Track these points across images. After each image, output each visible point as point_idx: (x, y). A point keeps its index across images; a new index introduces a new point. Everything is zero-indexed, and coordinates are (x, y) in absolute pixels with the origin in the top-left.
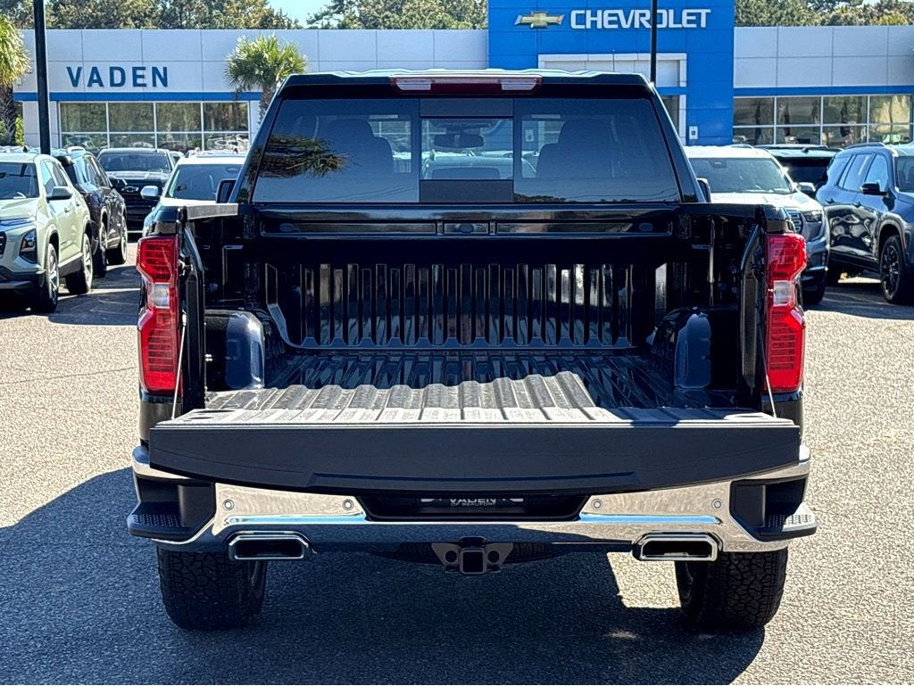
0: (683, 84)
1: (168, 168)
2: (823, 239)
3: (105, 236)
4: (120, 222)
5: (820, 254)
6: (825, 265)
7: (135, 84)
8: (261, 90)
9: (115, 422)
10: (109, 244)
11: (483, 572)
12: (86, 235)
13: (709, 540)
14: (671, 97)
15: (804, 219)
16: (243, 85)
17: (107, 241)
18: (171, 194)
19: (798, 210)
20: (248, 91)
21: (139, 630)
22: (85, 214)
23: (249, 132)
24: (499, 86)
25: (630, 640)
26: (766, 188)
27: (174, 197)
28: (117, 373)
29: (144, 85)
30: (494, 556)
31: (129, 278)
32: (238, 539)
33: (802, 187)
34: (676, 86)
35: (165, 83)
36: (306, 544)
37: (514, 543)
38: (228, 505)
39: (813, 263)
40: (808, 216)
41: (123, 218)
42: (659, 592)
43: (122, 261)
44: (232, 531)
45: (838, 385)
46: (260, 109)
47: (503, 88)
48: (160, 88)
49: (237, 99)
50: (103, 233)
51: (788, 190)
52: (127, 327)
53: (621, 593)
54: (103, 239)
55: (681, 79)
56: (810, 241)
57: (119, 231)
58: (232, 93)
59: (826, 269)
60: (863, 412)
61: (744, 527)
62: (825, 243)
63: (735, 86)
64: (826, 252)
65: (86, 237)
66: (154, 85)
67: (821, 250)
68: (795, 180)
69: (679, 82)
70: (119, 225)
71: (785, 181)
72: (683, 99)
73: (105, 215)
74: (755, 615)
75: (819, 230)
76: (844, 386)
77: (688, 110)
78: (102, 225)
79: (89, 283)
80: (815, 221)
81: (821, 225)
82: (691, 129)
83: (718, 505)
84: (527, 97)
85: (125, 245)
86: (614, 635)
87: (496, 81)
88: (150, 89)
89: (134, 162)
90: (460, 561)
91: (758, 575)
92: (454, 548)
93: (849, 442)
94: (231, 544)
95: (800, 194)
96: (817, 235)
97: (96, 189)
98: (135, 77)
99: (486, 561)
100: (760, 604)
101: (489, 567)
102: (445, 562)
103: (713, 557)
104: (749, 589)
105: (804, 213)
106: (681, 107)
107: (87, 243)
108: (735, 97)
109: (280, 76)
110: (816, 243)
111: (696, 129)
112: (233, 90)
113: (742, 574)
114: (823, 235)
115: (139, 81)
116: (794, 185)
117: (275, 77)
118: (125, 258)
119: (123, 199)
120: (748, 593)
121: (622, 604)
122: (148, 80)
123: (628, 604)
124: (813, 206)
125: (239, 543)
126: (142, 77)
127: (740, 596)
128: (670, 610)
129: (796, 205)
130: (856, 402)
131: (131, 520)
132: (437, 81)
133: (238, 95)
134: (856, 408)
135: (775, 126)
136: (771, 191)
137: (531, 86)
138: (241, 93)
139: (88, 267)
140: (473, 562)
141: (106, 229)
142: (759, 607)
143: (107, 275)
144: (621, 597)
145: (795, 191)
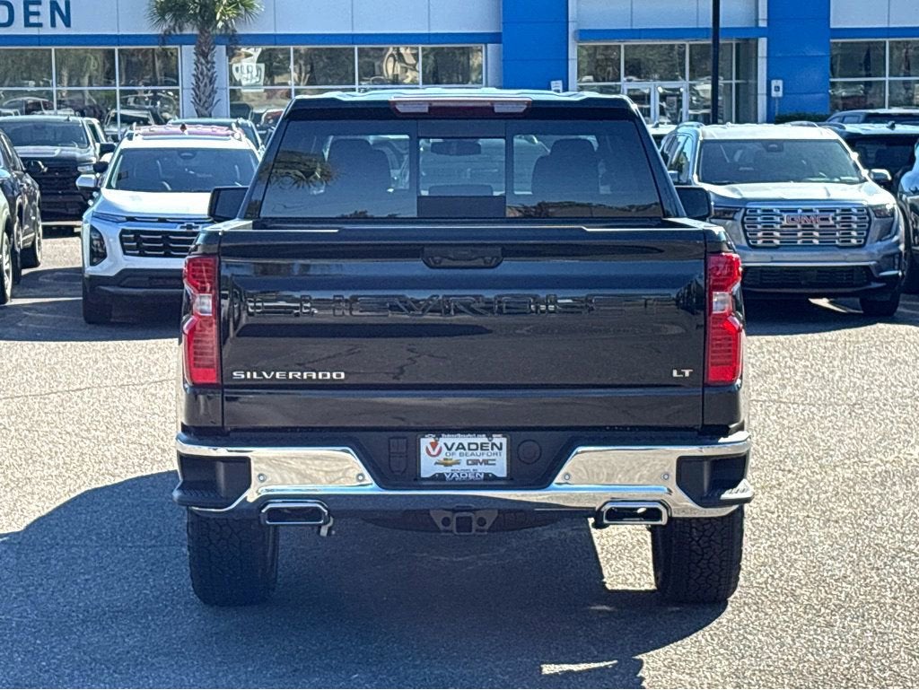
0: (763, 24)
1: (84, 143)
2: (896, 238)
3: (20, 233)
4: (35, 215)
5: (893, 255)
6: (898, 270)
7: (28, 24)
8: (196, 32)
9: (88, 442)
10: (24, 242)
11: (471, 533)
12: (5, 234)
13: (660, 507)
14: (747, 40)
15: (872, 214)
16: (172, 24)
17: (22, 239)
18: (114, 185)
19: (865, 204)
20: (178, 33)
21: (166, 606)
22: (4, 208)
23: (179, 88)
24: (493, 109)
25: (607, 611)
26: (832, 176)
27: (117, 188)
28: (72, 393)
29: (40, 25)
30: (482, 522)
31: (50, 284)
32: (269, 506)
33: (875, 174)
34: (753, 25)
35: (68, 24)
36: (326, 511)
37: (499, 511)
38: (262, 478)
39: (885, 266)
40: (879, 211)
41: (38, 209)
42: (639, 579)
43: (36, 264)
44: (264, 500)
45: (878, 405)
46: (195, 57)
47: (496, 110)
48: (61, 29)
49: (164, 44)
50: (18, 229)
51: (856, 179)
52: (69, 343)
53: (605, 580)
54: (18, 236)
55: (760, 17)
56: (881, 240)
57: (35, 225)
58: (157, 36)
59: (900, 274)
60: (894, 431)
61: (689, 496)
62: (898, 243)
63: (832, 26)
64: (900, 253)
65: (5, 236)
66: (53, 24)
67: (893, 251)
68: (866, 166)
69: (757, 20)
70: (33, 218)
71: (853, 168)
72: (763, 44)
73: (21, 207)
74: (716, 588)
75: (891, 228)
76: (885, 405)
77: (768, 57)
78: (17, 219)
79: (8, 292)
80: (886, 216)
81: (893, 222)
82: (774, 83)
83: (666, 477)
84: (519, 119)
85: (39, 243)
86: (593, 608)
87: (489, 104)
88: (47, 30)
89: (40, 134)
90: (453, 526)
91: (717, 551)
92: (449, 514)
93: (867, 459)
94: (263, 511)
95: (871, 184)
96: (889, 233)
97: (8, 175)
98: (27, 14)
99: (475, 525)
100: (721, 577)
101: (477, 530)
102: (441, 527)
103: (664, 521)
104: (709, 563)
105: (871, 207)
106: (760, 55)
107: (6, 243)
108: (832, 41)
109: (222, 14)
110: (887, 243)
111: (780, 83)
112: (159, 31)
113: (702, 549)
114: (896, 234)
115: (33, 19)
116: (865, 172)
117: (216, 14)
118: (39, 259)
119: (37, 186)
120: (708, 567)
121: (606, 588)
122: (45, 18)
123: (609, 587)
124: (885, 199)
125: (271, 510)
126: (37, 14)
127: (701, 569)
128: (647, 591)
129: (863, 198)
130: (892, 422)
131: (176, 494)
132: (434, 104)
133: (164, 39)
134: (889, 427)
135: (887, 79)
136: (837, 180)
137: (522, 109)
138: (170, 35)
139: (7, 271)
140: (464, 525)
141: (21, 225)
142: (719, 581)
143: (21, 282)
144: (605, 583)
145: (865, 180)
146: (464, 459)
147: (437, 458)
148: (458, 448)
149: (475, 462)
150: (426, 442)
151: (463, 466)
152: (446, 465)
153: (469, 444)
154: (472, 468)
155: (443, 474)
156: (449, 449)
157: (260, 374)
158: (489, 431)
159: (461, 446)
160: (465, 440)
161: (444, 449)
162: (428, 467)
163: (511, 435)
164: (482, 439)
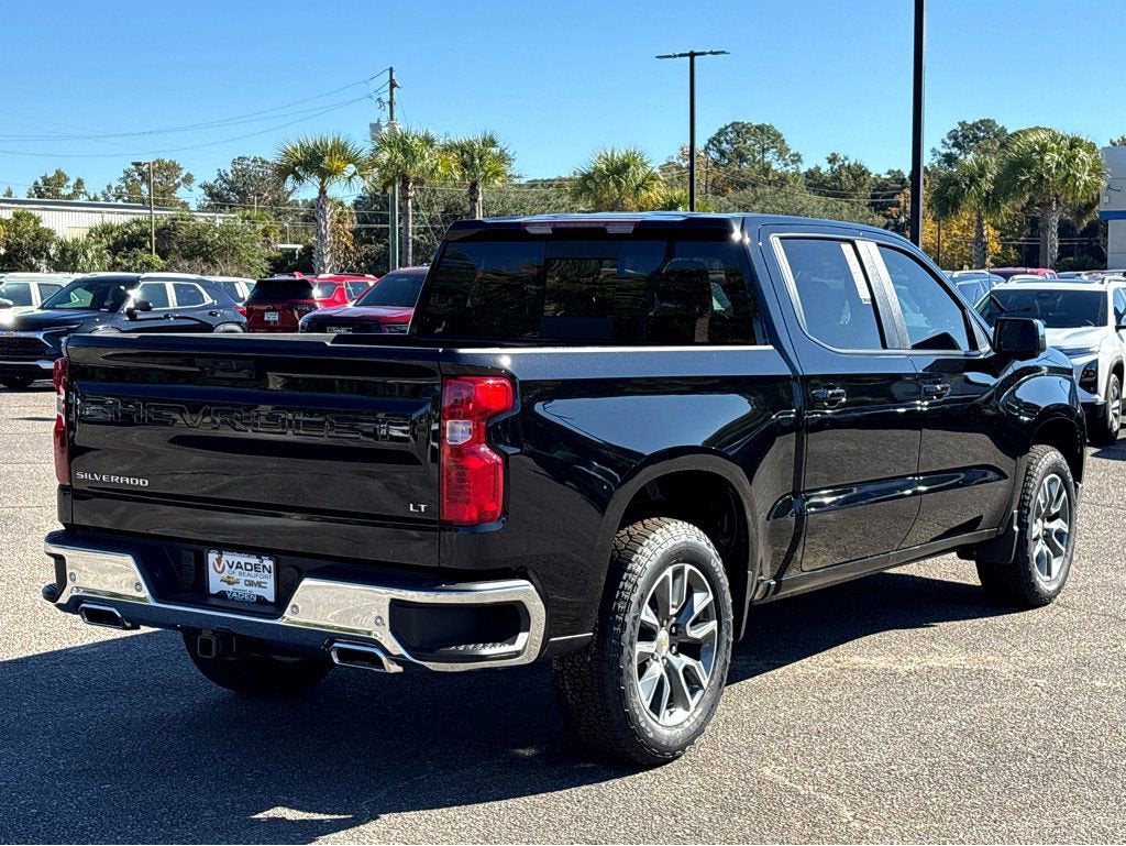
24: (606, 229)
32: (81, 605)
47: (609, 231)
83: (381, 622)
137: (630, 230)
146: (243, 579)
147: (223, 575)
148: (237, 567)
149: (251, 584)
150: (212, 557)
151: (241, 586)
152: (229, 583)
153: (246, 564)
154: (249, 588)
155: (224, 592)
156: (231, 567)
157: (93, 476)
158: (259, 552)
159: (239, 566)
160: (243, 559)
161: (227, 568)
162: (216, 584)
163: (277, 558)
164: (254, 560)
